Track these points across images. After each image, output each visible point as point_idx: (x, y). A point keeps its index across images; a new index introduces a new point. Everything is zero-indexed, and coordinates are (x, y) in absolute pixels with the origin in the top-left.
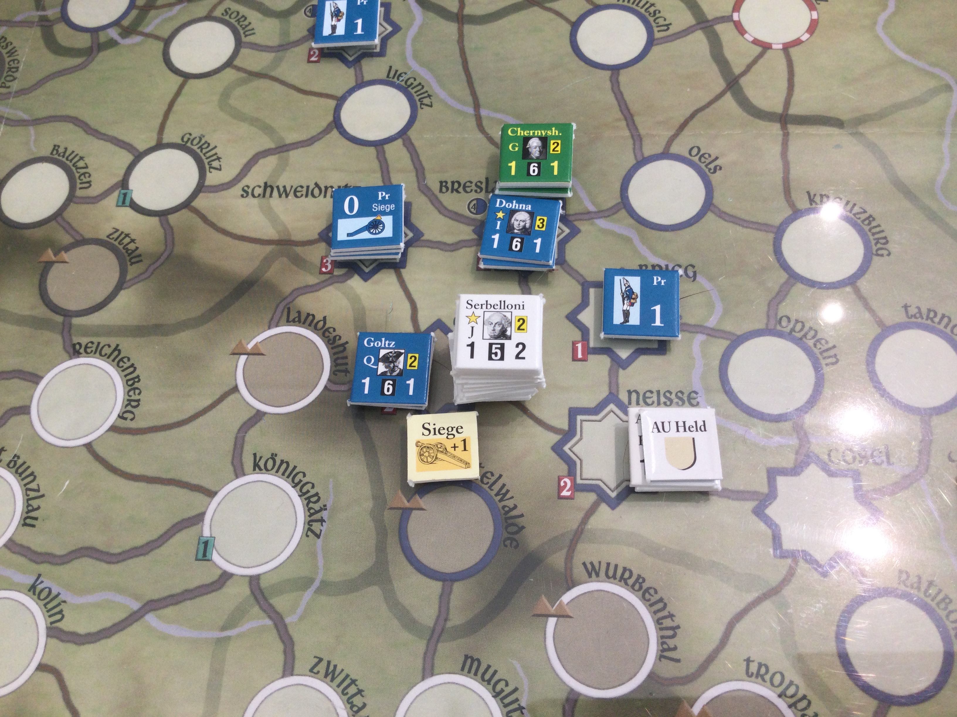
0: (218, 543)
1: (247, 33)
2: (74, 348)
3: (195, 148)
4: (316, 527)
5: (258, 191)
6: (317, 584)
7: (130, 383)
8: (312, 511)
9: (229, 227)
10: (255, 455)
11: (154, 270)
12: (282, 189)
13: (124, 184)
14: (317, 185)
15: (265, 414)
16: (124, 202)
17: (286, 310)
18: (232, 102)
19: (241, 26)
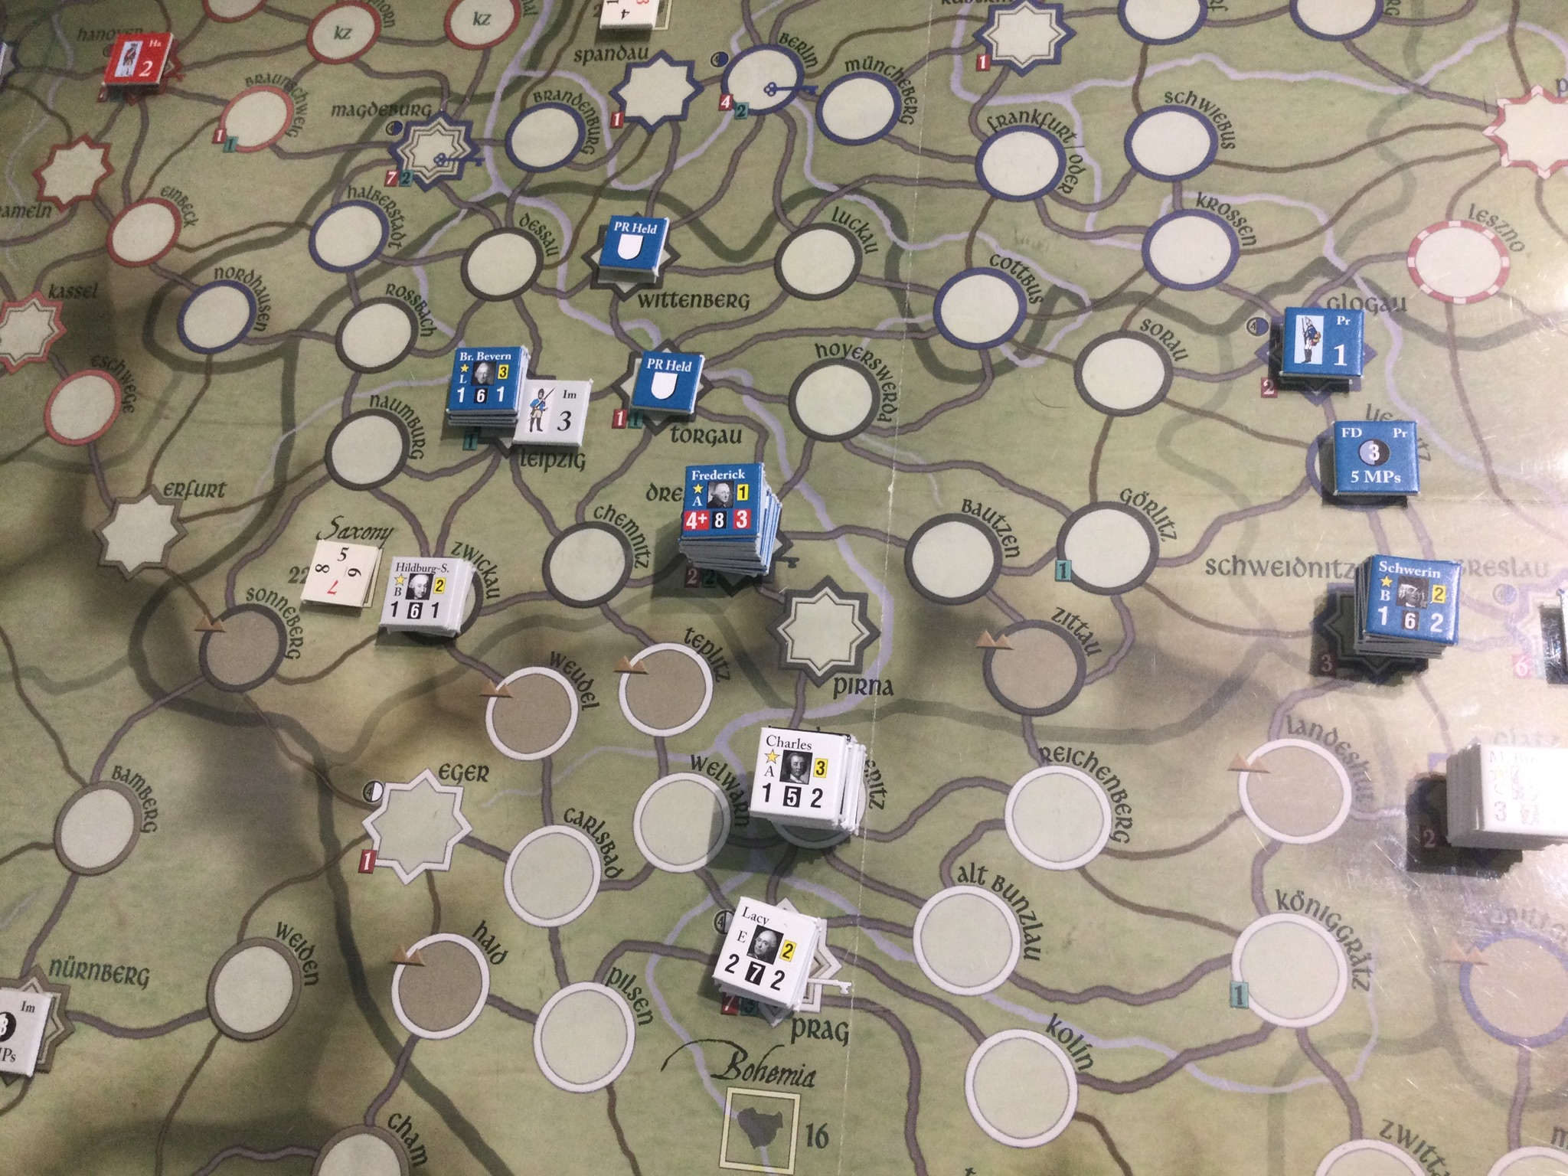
0: (1254, 988)
1: (1178, 355)
2: (1042, 754)
3: (1140, 509)
4: (1362, 977)
5: (1227, 567)
6: (1373, 1041)
7: (1116, 798)
8: (1355, 960)
9: (1198, 611)
10: (1278, 892)
11: (1118, 663)
12: (1256, 566)
13: (1059, 551)
14: (1298, 560)
15: (1281, 843)
16: (1064, 576)
17: (1286, 719)
18: (1172, 447)
19: (1168, 345)
